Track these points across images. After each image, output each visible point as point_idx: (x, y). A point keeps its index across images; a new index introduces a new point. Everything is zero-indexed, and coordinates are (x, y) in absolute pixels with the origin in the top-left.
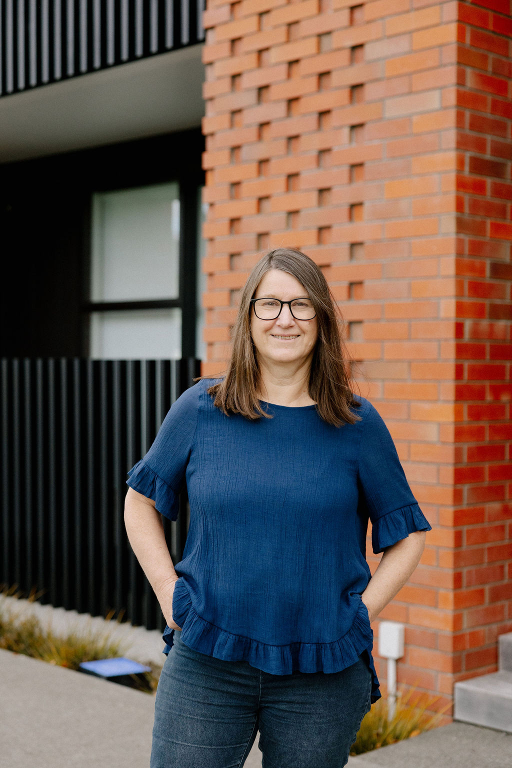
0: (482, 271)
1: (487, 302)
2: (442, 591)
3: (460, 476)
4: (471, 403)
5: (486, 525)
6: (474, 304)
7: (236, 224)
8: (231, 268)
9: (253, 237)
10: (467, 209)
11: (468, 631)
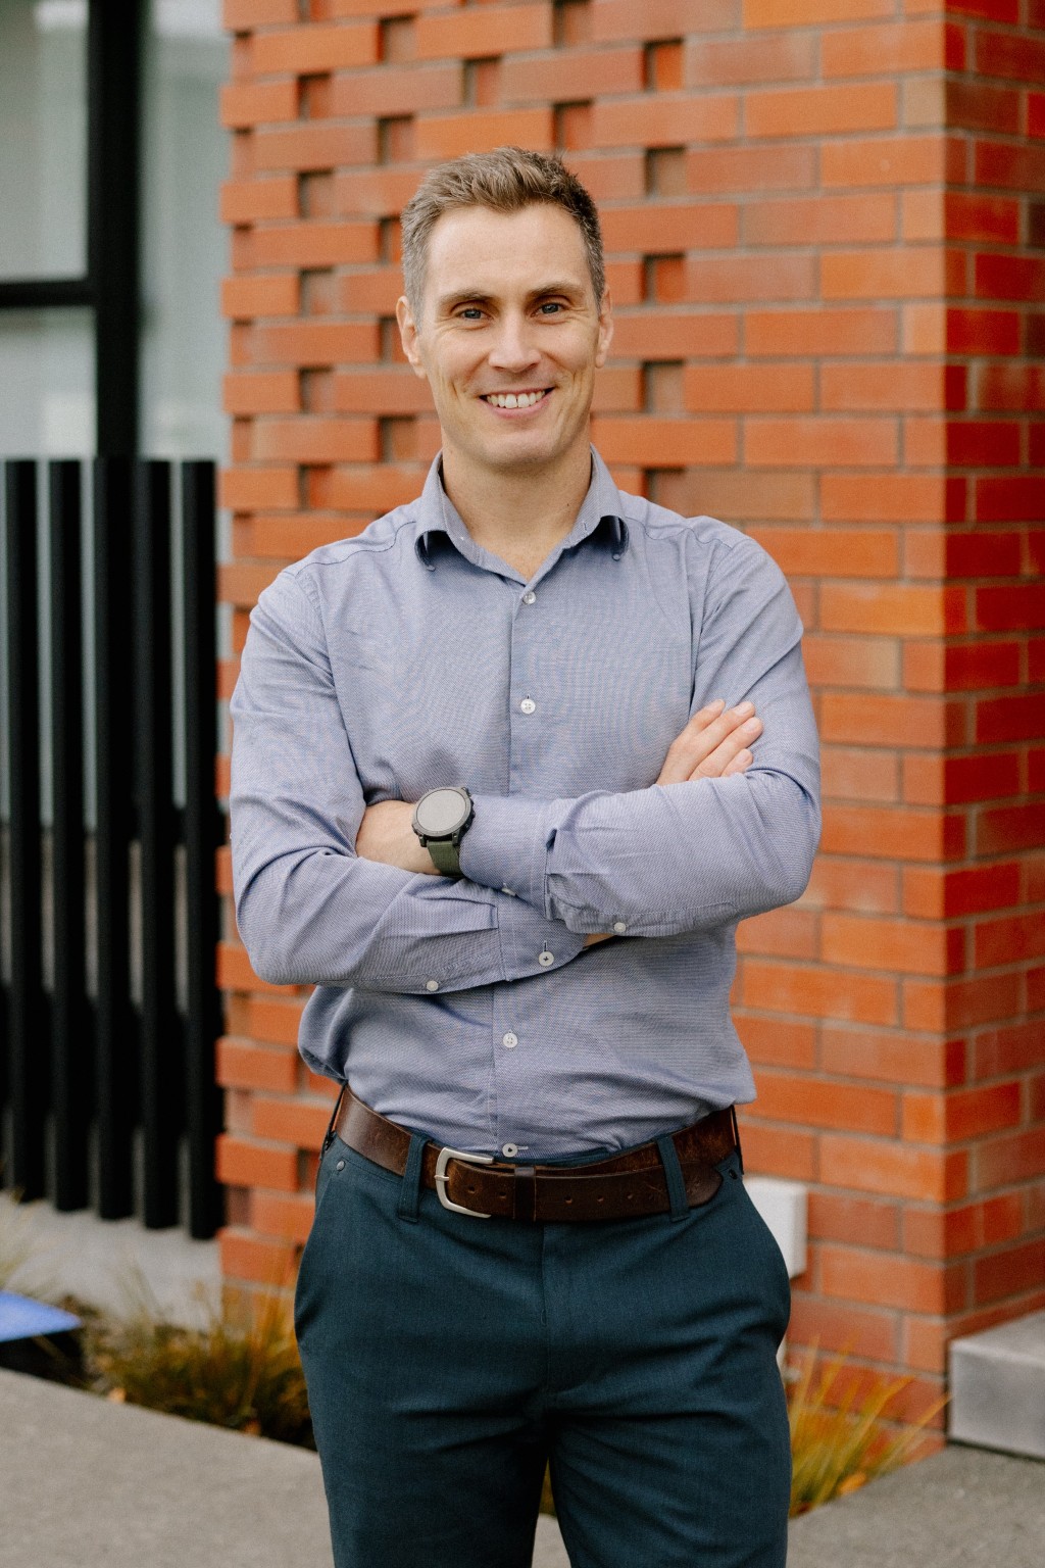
0: (1008, 228)
1: (1022, 309)
2: (912, 1094)
3: (960, 781)
4: (984, 582)
5: (1022, 910)
6: (992, 317)
7: (316, 93)
8: (302, 210)
9: (364, 128)
10: (971, 62)
11: (982, 1199)
